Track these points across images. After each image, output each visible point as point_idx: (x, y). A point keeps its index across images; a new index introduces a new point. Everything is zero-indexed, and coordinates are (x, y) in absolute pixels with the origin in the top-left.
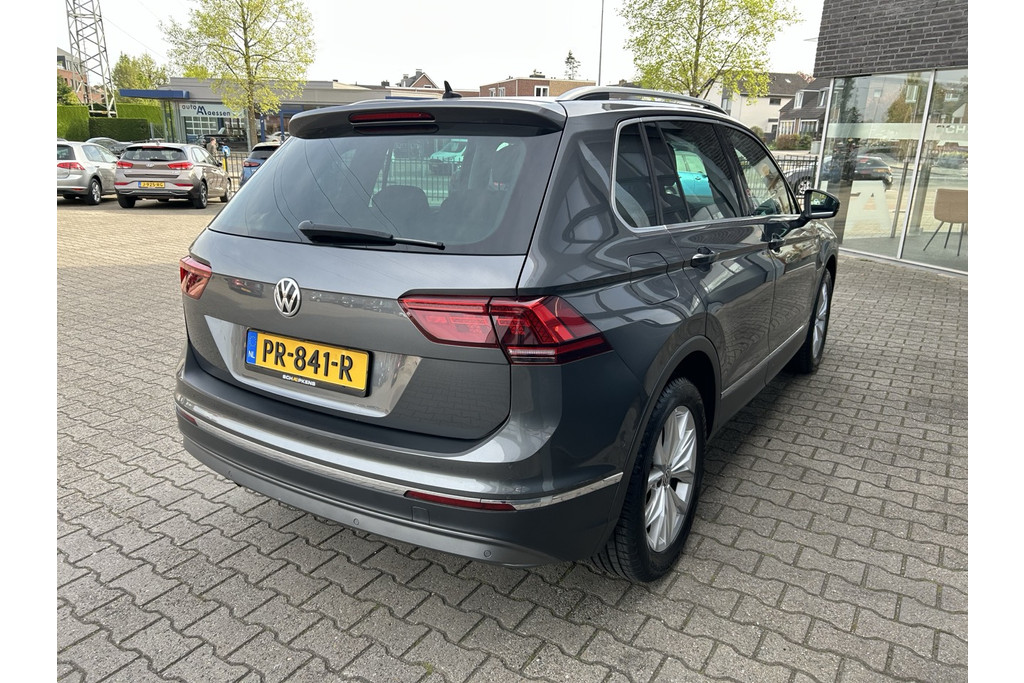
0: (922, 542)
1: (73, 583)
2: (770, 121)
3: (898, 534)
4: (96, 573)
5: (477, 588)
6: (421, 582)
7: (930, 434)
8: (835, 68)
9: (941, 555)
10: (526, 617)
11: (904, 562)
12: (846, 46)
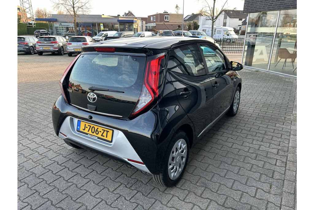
0: (247, 163)
2: (239, 26)
3: (241, 160)
5: (105, 178)
6: (88, 177)
7: (261, 128)
9: (252, 167)
10: (118, 187)
11: (240, 169)
12: (253, 2)
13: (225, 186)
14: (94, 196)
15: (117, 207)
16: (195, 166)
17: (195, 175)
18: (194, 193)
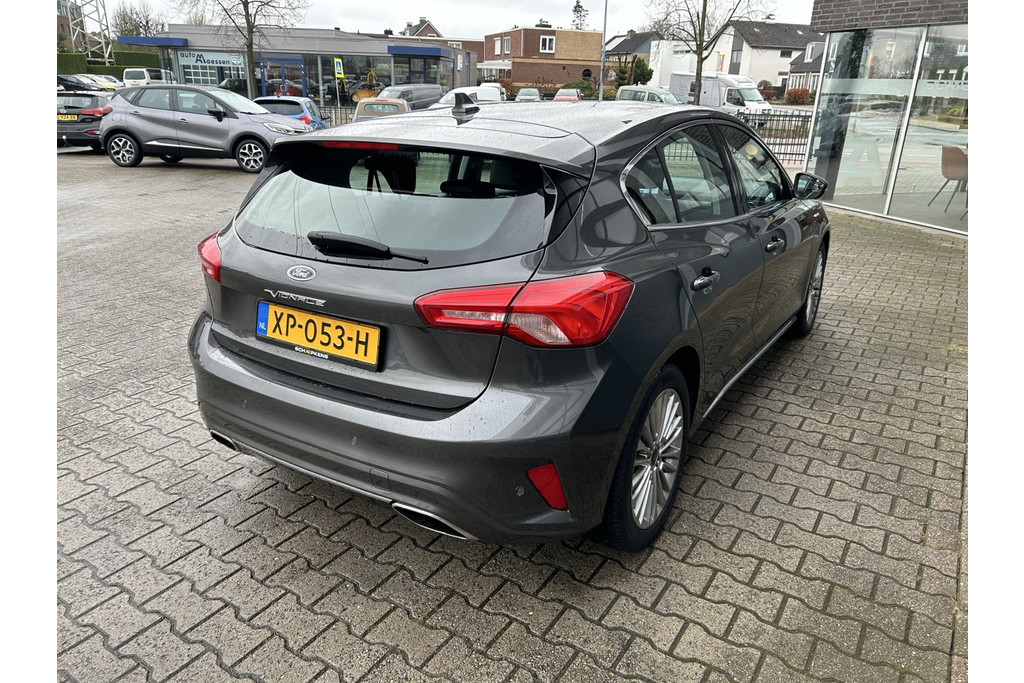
1: (84, 498)
2: (781, 74)
4: (104, 488)
8: (831, 22)
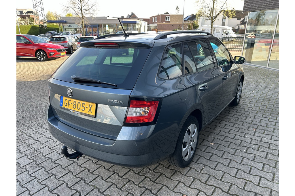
2: (237, 25)
8: (249, 9)
9: (255, 157)
12: (253, 2)
13: (229, 174)
14: (105, 180)
15: (127, 191)
16: (199, 156)
17: (199, 164)
18: (199, 180)
